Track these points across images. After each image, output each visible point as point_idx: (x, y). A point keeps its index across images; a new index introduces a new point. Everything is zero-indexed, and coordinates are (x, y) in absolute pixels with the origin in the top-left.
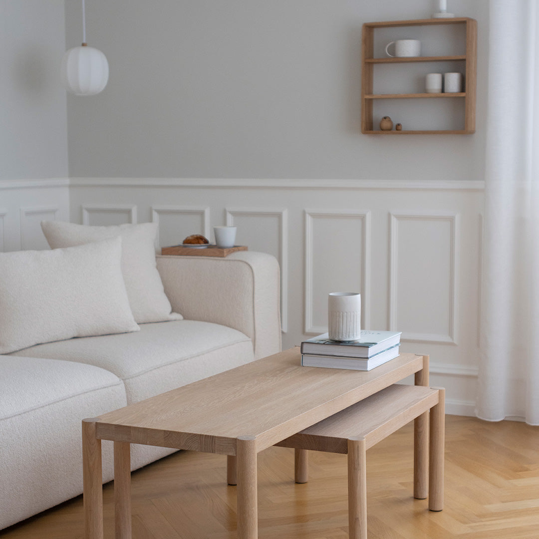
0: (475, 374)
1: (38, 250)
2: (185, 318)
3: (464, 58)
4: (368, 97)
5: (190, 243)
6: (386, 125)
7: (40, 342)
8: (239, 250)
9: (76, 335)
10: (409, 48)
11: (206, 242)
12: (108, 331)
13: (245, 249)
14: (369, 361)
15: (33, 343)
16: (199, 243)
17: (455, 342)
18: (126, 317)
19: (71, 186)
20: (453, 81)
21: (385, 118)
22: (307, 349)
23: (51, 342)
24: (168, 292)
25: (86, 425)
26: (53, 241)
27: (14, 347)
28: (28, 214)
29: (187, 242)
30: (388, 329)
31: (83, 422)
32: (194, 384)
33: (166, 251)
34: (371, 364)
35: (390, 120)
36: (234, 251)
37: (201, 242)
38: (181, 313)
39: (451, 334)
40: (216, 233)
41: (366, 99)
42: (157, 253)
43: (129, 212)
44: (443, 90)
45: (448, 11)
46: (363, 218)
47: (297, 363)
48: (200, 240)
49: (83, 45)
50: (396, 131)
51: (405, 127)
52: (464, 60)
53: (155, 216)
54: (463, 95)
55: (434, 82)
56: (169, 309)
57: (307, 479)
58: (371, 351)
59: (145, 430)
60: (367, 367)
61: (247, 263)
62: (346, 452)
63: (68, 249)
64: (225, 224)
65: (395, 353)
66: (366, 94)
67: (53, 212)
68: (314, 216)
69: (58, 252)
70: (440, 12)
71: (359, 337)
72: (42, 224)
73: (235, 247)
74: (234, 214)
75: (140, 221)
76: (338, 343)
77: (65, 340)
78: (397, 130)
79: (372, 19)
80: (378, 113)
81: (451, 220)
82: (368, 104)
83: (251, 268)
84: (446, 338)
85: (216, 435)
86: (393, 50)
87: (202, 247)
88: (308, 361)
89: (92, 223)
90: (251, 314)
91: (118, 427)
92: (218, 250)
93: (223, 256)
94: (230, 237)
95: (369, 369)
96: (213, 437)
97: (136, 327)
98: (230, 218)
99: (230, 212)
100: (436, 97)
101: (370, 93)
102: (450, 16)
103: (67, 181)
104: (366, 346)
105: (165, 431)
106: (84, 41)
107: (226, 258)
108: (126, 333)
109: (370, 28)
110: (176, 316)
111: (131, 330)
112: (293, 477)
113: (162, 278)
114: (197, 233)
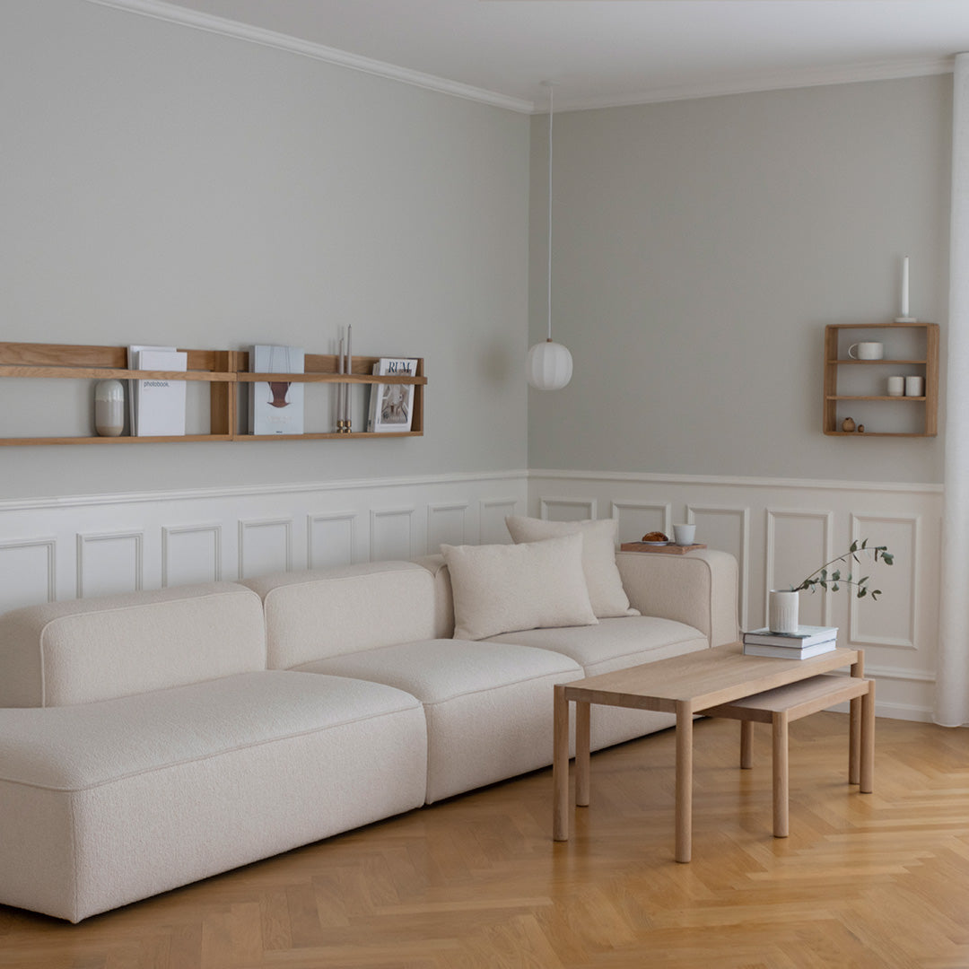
0: (933, 679)
1: (506, 544)
2: (642, 614)
3: (924, 362)
4: (831, 398)
5: (650, 540)
6: (848, 426)
7: (505, 631)
8: (698, 548)
9: (538, 626)
10: (871, 351)
11: (665, 539)
12: (568, 624)
13: (704, 547)
14: (803, 652)
15: (499, 632)
16: (658, 540)
17: (916, 646)
18: (585, 611)
19: (529, 478)
20: (914, 384)
21: (847, 419)
22: (748, 639)
23: (516, 632)
24: (626, 588)
25: (557, 688)
26: (516, 535)
27: (482, 635)
28: (488, 506)
29: (646, 538)
30: (823, 624)
31: (555, 686)
32: (647, 665)
33: (625, 547)
34: (805, 654)
35: (853, 422)
36: (693, 549)
37: (660, 539)
38: (638, 609)
39: (911, 638)
40: (675, 529)
41: (828, 400)
42: (616, 549)
43: (588, 506)
44: (904, 394)
45: (910, 317)
46: (825, 518)
47: (740, 652)
48: (660, 537)
49: (548, 340)
50: (857, 433)
51: (866, 428)
52: (925, 364)
53: (616, 511)
54: (924, 399)
55: (896, 385)
56: (627, 605)
57: (752, 765)
58: (805, 642)
59: (604, 693)
60: (800, 656)
61: (704, 561)
62: (771, 722)
63: (533, 544)
64: (686, 522)
65: (832, 647)
66: (828, 395)
67: (512, 504)
68: (776, 515)
69: (523, 546)
70: (902, 316)
71: (796, 630)
72: (506, 519)
73: (694, 544)
74: (696, 511)
75: (600, 517)
76: (775, 634)
77: (528, 630)
78: (860, 431)
79: (835, 321)
80: (841, 413)
81: (913, 522)
82: (831, 405)
83: (708, 565)
84: (906, 643)
85: (661, 697)
86: (855, 351)
87: (661, 544)
88: (750, 651)
89: (551, 518)
90: (707, 611)
91: (583, 690)
92: (676, 547)
93: (681, 554)
94: (689, 534)
95: (802, 658)
96: (658, 699)
97: (595, 621)
98: (691, 515)
99: (691, 509)
100: (897, 399)
101: (834, 394)
102: (913, 320)
103: (527, 473)
104: (800, 638)
105: (621, 694)
106: (550, 337)
107: (685, 556)
108: (585, 625)
109: (833, 330)
110: (634, 612)
111: (591, 623)
112: (739, 764)
113: (621, 573)
114: (658, 530)
